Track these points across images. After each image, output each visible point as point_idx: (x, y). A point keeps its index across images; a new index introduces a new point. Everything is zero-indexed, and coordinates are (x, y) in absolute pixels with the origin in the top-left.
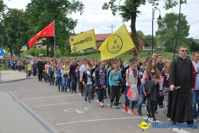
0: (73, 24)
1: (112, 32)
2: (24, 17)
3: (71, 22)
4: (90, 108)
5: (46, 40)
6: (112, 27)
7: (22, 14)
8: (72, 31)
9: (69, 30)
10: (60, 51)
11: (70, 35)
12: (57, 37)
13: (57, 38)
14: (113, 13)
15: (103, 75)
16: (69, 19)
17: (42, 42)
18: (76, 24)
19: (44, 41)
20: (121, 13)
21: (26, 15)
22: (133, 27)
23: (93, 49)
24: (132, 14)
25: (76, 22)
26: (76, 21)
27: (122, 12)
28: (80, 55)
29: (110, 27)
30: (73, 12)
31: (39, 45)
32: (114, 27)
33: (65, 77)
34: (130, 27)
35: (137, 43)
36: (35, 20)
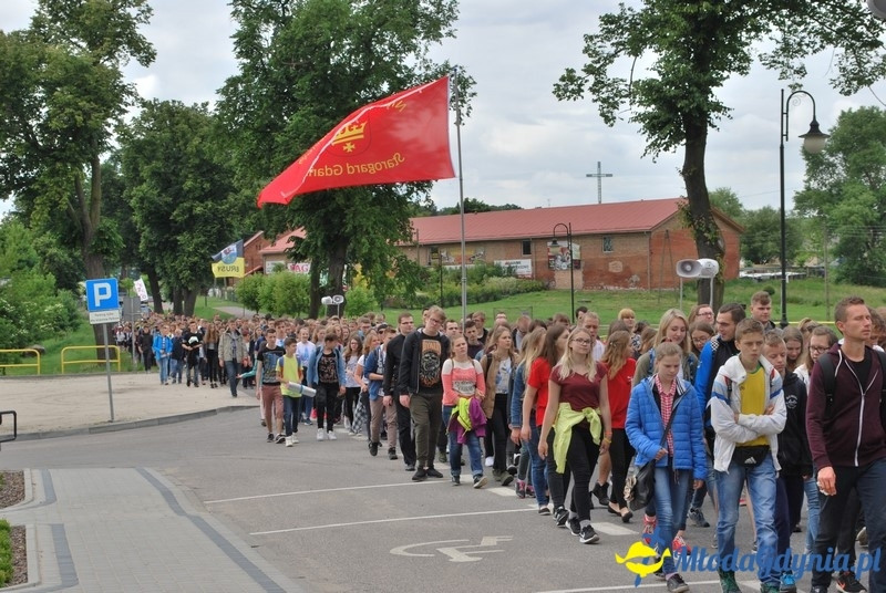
1: (600, 197)
2: (213, 139)
4: (508, 538)
5: (310, 237)
6: (599, 176)
7: (202, 127)
8: (423, 196)
9: (410, 193)
10: (368, 287)
11: (415, 215)
12: (357, 224)
13: (354, 227)
14: (602, 115)
17: (292, 244)
19: (298, 240)
20: (640, 115)
21: (218, 127)
22: (694, 172)
23: (517, 276)
24: (687, 119)
27: (642, 109)
28: (456, 302)
29: (588, 176)
31: (277, 262)
32: (608, 175)
34: (683, 173)
35: (711, 245)
36: (257, 148)
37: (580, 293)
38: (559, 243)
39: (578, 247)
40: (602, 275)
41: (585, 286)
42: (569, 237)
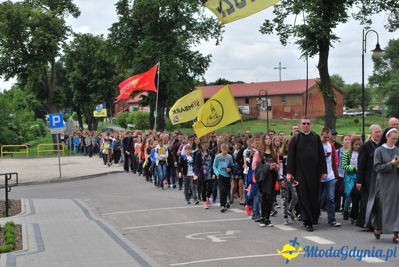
0: (201, 64)
1: (280, 78)
2: (106, 51)
3: (198, 59)
4: (238, 231)
5: (150, 96)
6: (280, 68)
7: (101, 45)
8: (201, 77)
9: (195, 75)
11: (197, 86)
12: (171, 90)
14: (281, 41)
15: (208, 159)
16: (195, 53)
17: (141, 99)
18: (207, 64)
19: (144, 96)
20: (299, 41)
21: (108, 45)
22: (323, 67)
23: (243, 114)
24: (320, 43)
25: (207, 59)
26: (208, 57)
27: (300, 39)
29: (275, 68)
30: (202, 40)
31: (135, 107)
32: (284, 68)
33: (162, 165)
34: (318, 67)
35: (331, 100)
36: (126, 55)
37: (271, 121)
38: (262, 99)
39: (270, 100)
40: (281, 113)
41: (273, 118)
42: (267, 96)
